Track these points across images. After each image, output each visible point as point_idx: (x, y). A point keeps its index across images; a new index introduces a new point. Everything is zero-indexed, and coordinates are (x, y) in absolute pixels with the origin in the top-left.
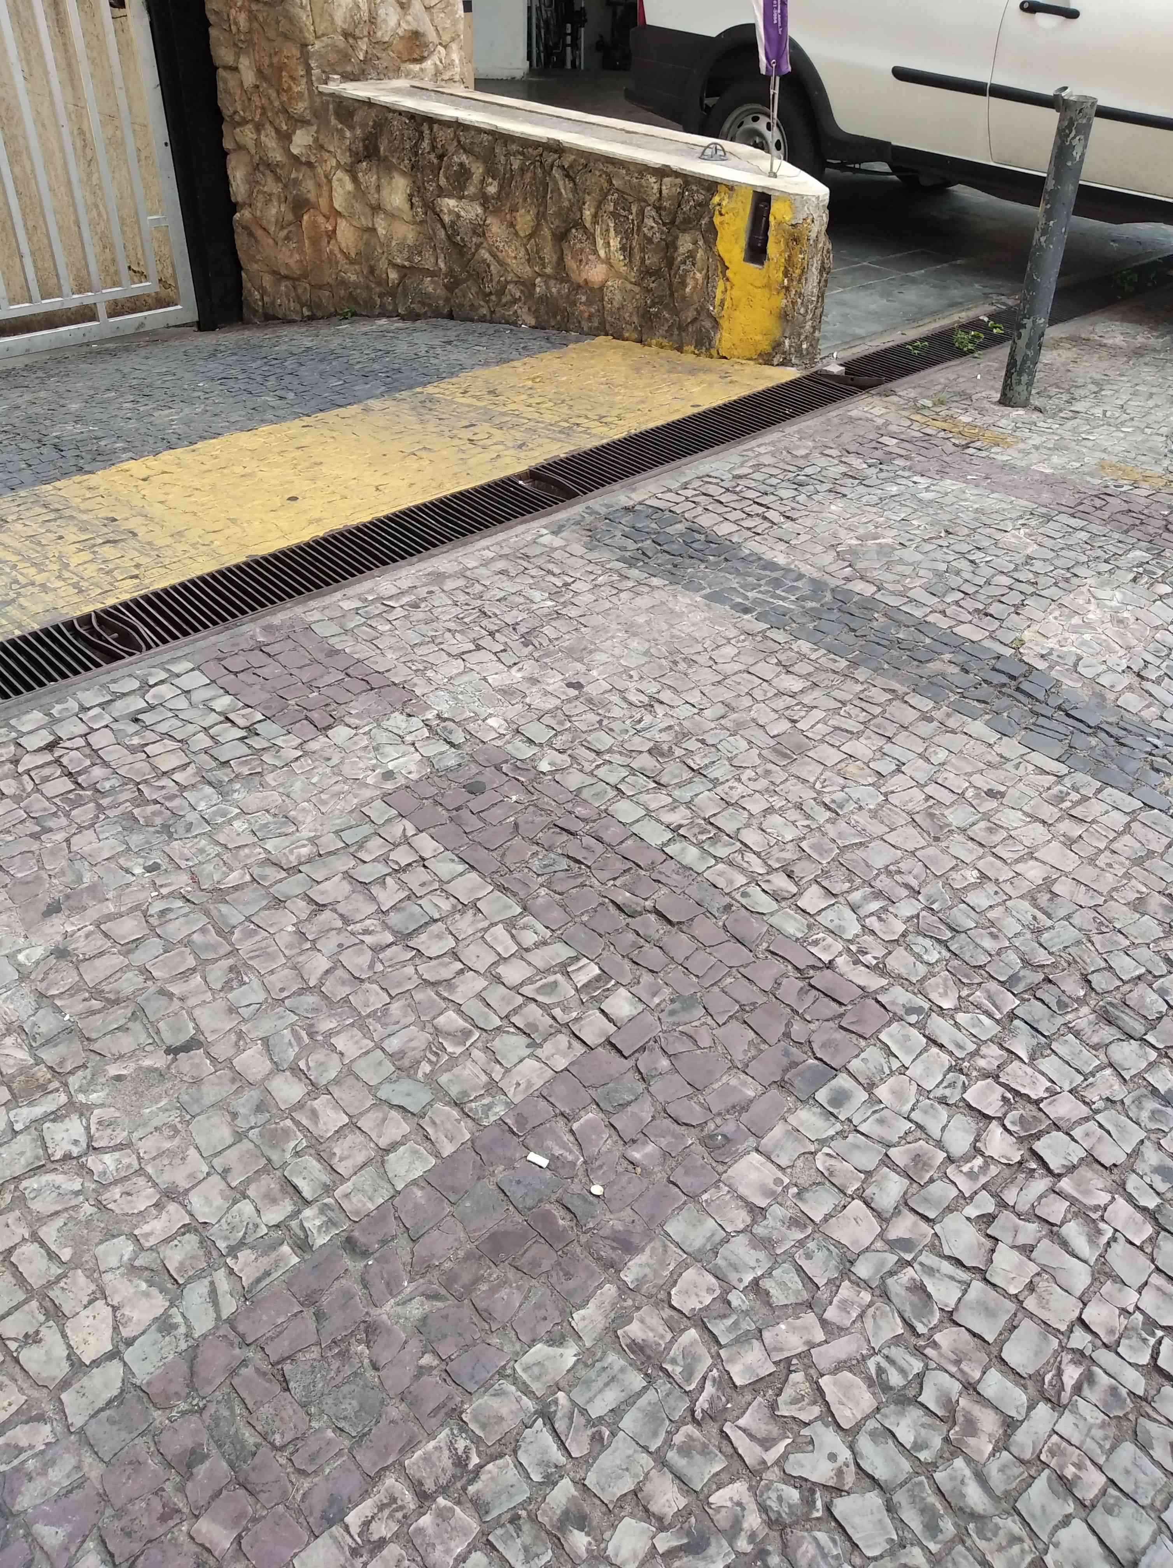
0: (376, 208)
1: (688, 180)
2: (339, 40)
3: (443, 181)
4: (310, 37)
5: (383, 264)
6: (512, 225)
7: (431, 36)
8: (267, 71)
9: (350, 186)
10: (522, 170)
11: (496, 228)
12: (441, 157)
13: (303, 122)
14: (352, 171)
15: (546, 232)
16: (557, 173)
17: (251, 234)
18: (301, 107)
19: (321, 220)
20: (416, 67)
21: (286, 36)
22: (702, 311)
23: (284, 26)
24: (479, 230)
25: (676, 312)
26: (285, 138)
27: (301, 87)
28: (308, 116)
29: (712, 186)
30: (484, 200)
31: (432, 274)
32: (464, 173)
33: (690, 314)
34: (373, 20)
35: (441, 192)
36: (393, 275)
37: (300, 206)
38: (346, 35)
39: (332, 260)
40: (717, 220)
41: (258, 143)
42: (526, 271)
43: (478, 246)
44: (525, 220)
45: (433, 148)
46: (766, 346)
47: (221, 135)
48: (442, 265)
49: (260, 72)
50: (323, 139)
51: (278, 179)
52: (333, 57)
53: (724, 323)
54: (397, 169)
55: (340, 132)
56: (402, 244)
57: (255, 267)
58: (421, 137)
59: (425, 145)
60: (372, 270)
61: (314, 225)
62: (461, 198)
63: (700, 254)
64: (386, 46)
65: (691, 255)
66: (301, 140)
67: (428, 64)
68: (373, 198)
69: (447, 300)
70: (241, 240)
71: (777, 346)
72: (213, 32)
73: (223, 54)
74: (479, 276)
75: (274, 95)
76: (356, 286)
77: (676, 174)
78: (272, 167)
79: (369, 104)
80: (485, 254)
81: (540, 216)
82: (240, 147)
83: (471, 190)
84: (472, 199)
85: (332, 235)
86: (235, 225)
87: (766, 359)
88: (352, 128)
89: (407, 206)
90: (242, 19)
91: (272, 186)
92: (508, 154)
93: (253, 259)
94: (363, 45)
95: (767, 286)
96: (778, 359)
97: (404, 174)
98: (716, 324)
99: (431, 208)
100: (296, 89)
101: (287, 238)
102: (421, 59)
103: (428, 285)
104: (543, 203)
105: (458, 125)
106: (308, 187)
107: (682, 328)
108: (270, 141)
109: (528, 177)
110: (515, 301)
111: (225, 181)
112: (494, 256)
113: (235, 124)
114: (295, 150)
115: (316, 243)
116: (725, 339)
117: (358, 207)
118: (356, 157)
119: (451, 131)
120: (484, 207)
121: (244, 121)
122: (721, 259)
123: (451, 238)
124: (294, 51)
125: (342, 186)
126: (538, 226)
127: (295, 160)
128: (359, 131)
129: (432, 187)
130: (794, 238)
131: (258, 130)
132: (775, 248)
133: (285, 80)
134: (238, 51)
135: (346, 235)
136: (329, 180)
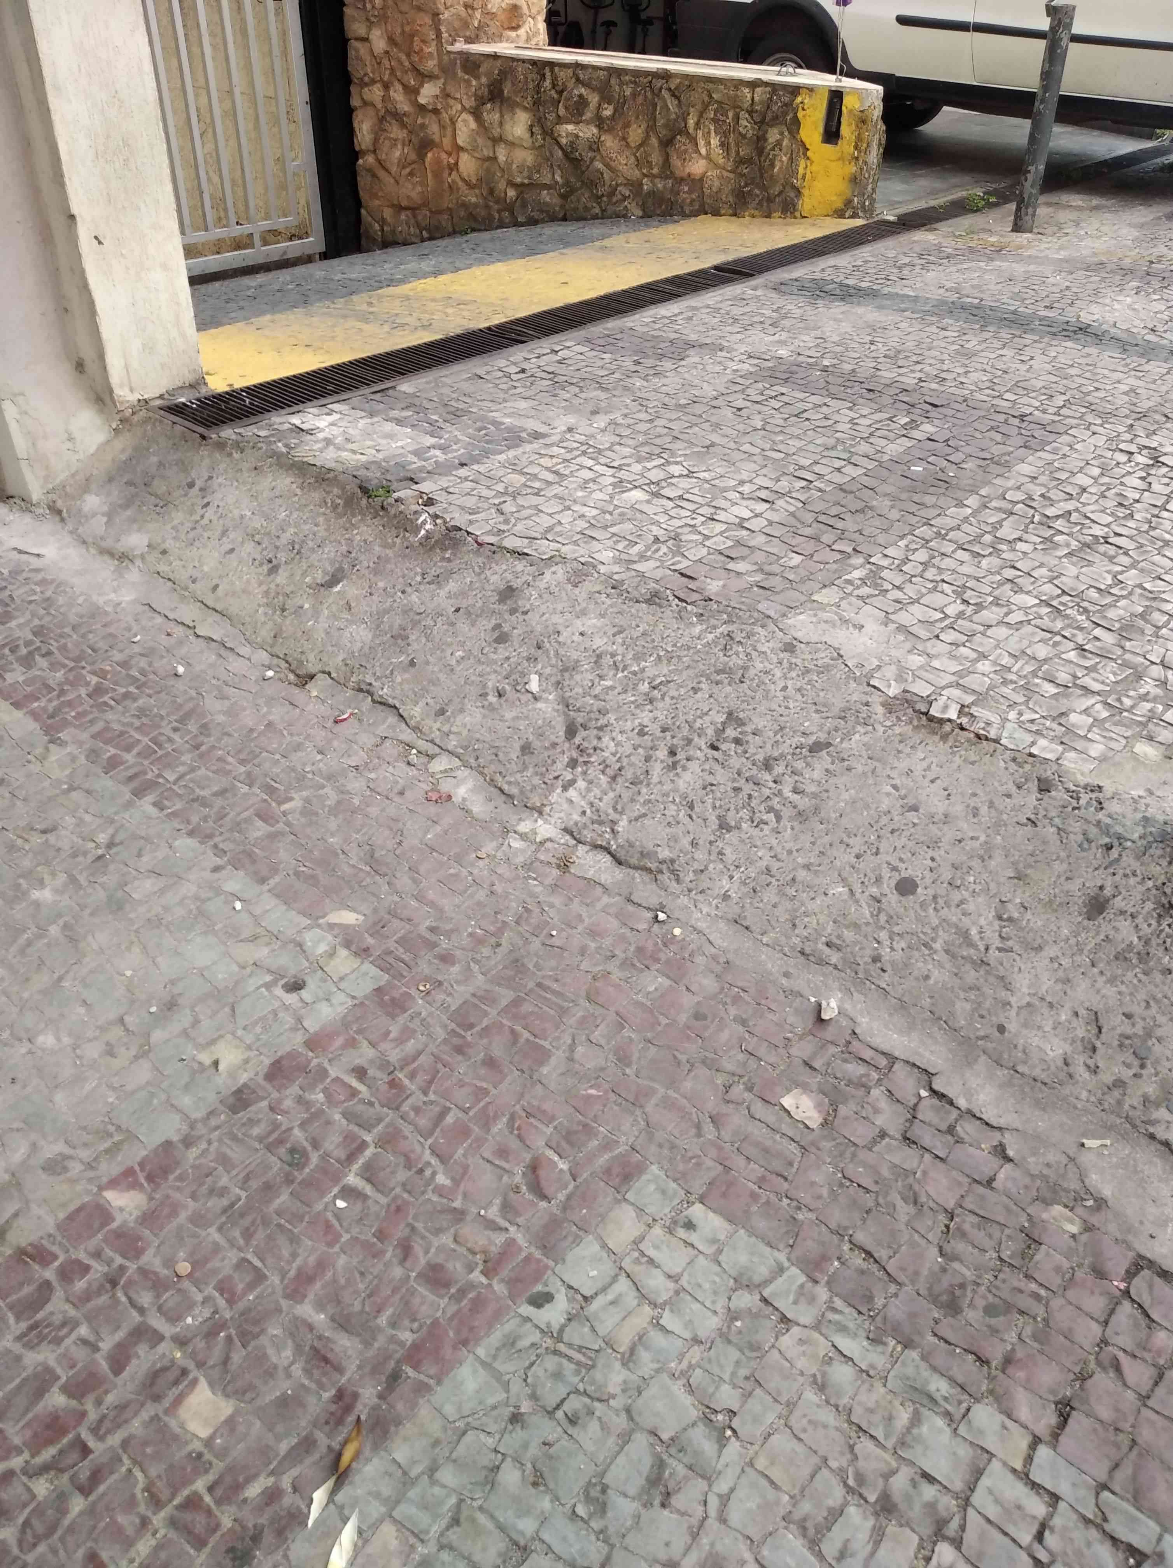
0: (497, 141)
1: (774, 87)
2: (462, 10)
3: (562, 111)
4: (441, 8)
5: (502, 185)
6: (624, 139)
7: (525, 9)
8: (398, 39)
9: (473, 125)
10: (634, 95)
11: (610, 142)
12: (560, 93)
13: (430, 77)
14: (476, 114)
15: (654, 141)
16: (665, 94)
17: (374, 176)
18: (431, 65)
19: (444, 156)
20: (513, 34)
21: (419, 8)
22: (788, 185)
24: (595, 146)
25: (764, 188)
26: (412, 92)
27: (431, 48)
28: (436, 71)
29: (795, 90)
30: (599, 122)
31: (549, 187)
32: (583, 102)
33: (777, 189)
35: (560, 120)
36: (512, 193)
37: (425, 146)
38: (466, 6)
39: (453, 188)
40: (800, 114)
41: (386, 98)
42: (634, 174)
43: (592, 160)
44: (636, 134)
45: (554, 86)
46: (839, 204)
47: (348, 94)
48: (558, 178)
49: (391, 40)
50: (450, 89)
51: (403, 126)
52: (457, 24)
53: (806, 192)
54: (520, 106)
55: (468, 82)
56: (520, 168)
57: (376, 203)
58: (543, 76)
59: (547, 83)
60: (491, 191)
61: (438, 161)
62: (577, 123)
63: (786, 143)
64: (493, 16)
65: (779, 143)
66: (428, 93)
67: (522, 32)
68: (496, 132)
69: (562, 207)
70: (363, 181)
71: (848, 203)
72: (348, 11)
73: (355, 26)
74: (591, 184)
75: (403, 57)
76: (476, 206)
77: (766, 84)
78: (398, 116)
79: (495, 57)
80: (598, 165)
81: (651, 128)
82: (365, 103)
83: (588, 115)
84: (588, 123)
85: (454, 167)
86: (358, 169)
87: (840, 214)
88: (477, 78)
89: (527, 135)
91: (396, 132)
92: (621, 84)
93: (375, 196)
94: (478, 14)
95: (841, 159)
96: (848, 212)
97: (526, 109)
98: (798, 192)
99: (549, 134)
100: (427, 50)
101: (411, 174)
102: (517, 28)
103: (545, 196)
104: (653, 118)
105: (578, 66)
106: (434, 129)
107: (770, 200)
108: (398, 95)
109: (640, 99)
110: (625, 198)
111: (350, 132)
112: (607, 165)
113: (363, 84)
114: (422, 100)
115: (437, 175)
116: (806, 203)
117: (480, 141)
118: (481, 101)
119: (570, 71)
120: (599, 127)
121: (373, 82)
122: (803, 144)
123: (566, 154)
124: (428, 20)
125: (466, 126)
126: (647, 137)
127: (422, 108)
128: (484, 80)
129: (551, 117)
130: (862, 120)
131: (386, 86)
132: (847, 130)
133: (417, 44)
134: (370, 25)
135: (468, 165)
136: (453, 123)
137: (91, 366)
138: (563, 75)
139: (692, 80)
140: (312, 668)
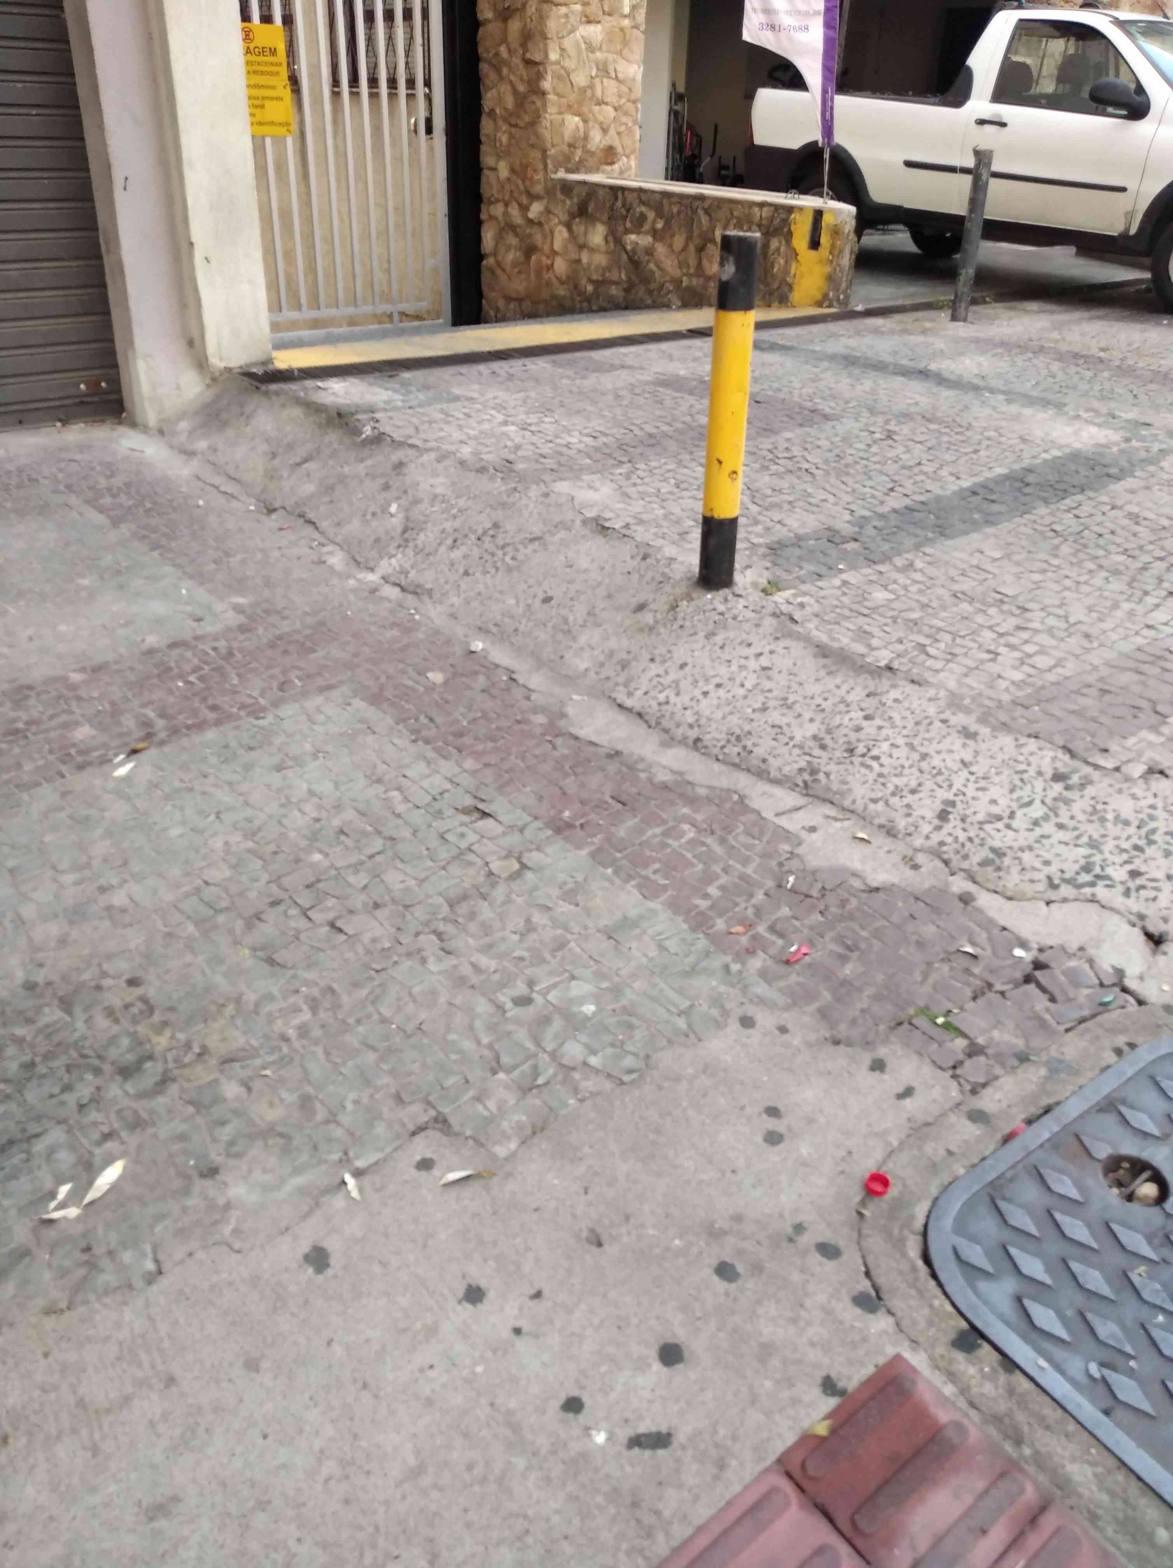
0: (582, 247)
1: (777, 207)
2: (566, 149)
3: (628, 225)
4: (549, 145)
5: (584, 282)
6: (671, 246)
7: (620, 150)
8: (517, 168)
9: (566, 234)
10: (679, 213)
11: (661, 249)
12: (628, 210)
13: (538, 197)
14: (568, 226)
15: (692, 248)
16: (701, 212)
17: (493, 273)
18: (538, 189)
19: (544, 258)
20: (608, 168)
21: (533, 146)
22: (784, 282)
23: (533, 140)
24: (650, 252)
25: (767, 285)
26: (524, 209)
27: (540, 176)
28: (542, 193)
29: (790, 209)
30: (655, 233)
31: (616, 283)
32: (643, 218)
33: (775, 285)
34: (586, 138)
35: (627, 232)
36: (590, 288)
37: (530, 250)
38: (570, 145)
39: (549, 284)
40: (793, 228)
41: (506, 214)
42: (677, 273)
43: (648, 262)
44: (679, 241)
45: (624, 205)
46: (818, 296)
47: (479, 210)
48: (623, 276)
49: (512, 170)
50: (552, 207)
51: (516, 235)
52: (561, 158)
53: (795, 287)
54: (599, 220)
55: (564, 202)
56: (597, 268)
57: (494, 294)
58: (616, 198)
59: (619, 203)
60: (576, 287)
61: (539, 262)
62: (638, 233)
63: (783, 249)
64: (593, 154)
65: (778, 250)
66: (536, 210)
67: (616, 166)
68: (581, 240)
69: (625, 298)
70: (485, 277)
71: (825, 296)
72: (483, 148)
73: (487, 159)
74: (646, 280)
75: (519, 182)
76: (564, 297)
77: (770, 205)
78: (512, 228)
79: (584, 183)
80: (652, 266)
81: (689, 239)
82: (491, 217)
83: (647, 227)
84: (646, 233)
85: (550, 267)
86: (483, 269)
87: (819, 304)
88: (571, 198)
89: (603, 243)
90: (504, 139)
91: (512, 240)
92: (670, 204)
93: (492, 289)
94: (579, 152)
95: (820, 261)
96: (826, 303)
97: (603, 223)
98: (791, 287)
99: (619, 242)
100: (536, 177)
101: (520, 272)
102: (612, 163)
103: (614, 291)
104: (691, 230)
105: (641, 190)
106: (538, 239)
107: (771, 294)
108: (514, 211)
109: (682, 216)
110: (669, 292)
111: (478, 239)
112: (658, 266)
113: (491, 203)
114: (531, 215)
115: (539, 273)
116: (796, 296)
117: (570, 247)
118: (572, 216)
119: (635, 195)
120: (654, 237)
121: (497, 201)
122: (794, 250)
123: (630, 259)
124: (538, 154)
125: (561, 235)
126: (687, 244)
127: (530, 222)
128: (575, 200)
129: (621, 229)
130: (836, 232)
131: (506, 205)
132: (825, 239)
133: (530, 172)
134: (499, 158)
135: (560, 266)
136: (552, 232)
137: (197, 343)
138: (630, 197)
139: (720, 202)
140: (277, 505)
